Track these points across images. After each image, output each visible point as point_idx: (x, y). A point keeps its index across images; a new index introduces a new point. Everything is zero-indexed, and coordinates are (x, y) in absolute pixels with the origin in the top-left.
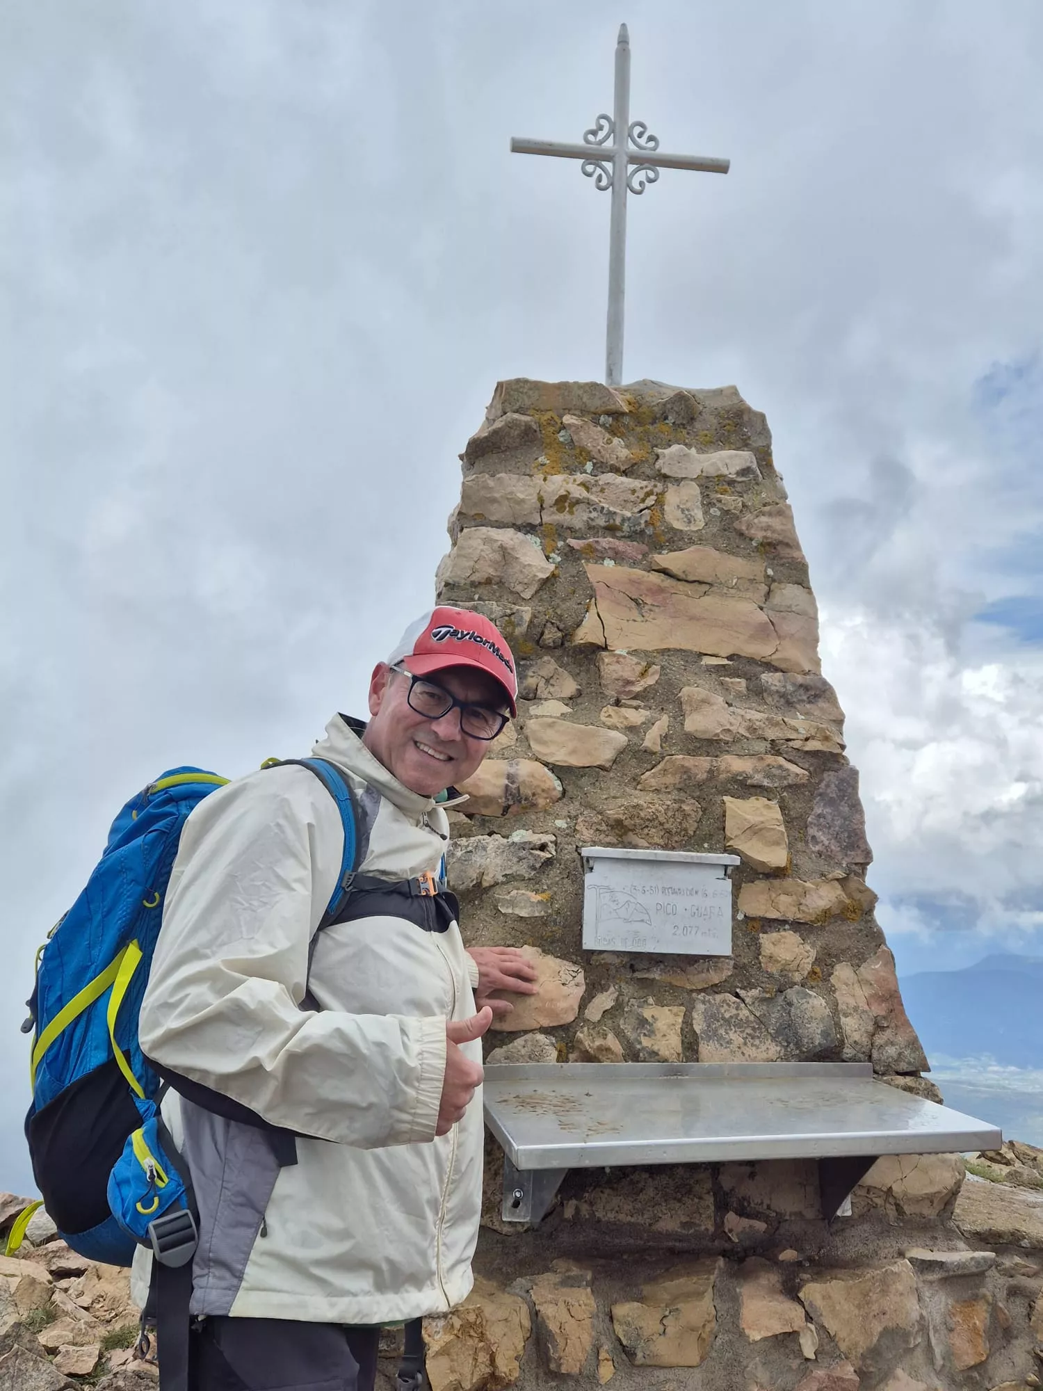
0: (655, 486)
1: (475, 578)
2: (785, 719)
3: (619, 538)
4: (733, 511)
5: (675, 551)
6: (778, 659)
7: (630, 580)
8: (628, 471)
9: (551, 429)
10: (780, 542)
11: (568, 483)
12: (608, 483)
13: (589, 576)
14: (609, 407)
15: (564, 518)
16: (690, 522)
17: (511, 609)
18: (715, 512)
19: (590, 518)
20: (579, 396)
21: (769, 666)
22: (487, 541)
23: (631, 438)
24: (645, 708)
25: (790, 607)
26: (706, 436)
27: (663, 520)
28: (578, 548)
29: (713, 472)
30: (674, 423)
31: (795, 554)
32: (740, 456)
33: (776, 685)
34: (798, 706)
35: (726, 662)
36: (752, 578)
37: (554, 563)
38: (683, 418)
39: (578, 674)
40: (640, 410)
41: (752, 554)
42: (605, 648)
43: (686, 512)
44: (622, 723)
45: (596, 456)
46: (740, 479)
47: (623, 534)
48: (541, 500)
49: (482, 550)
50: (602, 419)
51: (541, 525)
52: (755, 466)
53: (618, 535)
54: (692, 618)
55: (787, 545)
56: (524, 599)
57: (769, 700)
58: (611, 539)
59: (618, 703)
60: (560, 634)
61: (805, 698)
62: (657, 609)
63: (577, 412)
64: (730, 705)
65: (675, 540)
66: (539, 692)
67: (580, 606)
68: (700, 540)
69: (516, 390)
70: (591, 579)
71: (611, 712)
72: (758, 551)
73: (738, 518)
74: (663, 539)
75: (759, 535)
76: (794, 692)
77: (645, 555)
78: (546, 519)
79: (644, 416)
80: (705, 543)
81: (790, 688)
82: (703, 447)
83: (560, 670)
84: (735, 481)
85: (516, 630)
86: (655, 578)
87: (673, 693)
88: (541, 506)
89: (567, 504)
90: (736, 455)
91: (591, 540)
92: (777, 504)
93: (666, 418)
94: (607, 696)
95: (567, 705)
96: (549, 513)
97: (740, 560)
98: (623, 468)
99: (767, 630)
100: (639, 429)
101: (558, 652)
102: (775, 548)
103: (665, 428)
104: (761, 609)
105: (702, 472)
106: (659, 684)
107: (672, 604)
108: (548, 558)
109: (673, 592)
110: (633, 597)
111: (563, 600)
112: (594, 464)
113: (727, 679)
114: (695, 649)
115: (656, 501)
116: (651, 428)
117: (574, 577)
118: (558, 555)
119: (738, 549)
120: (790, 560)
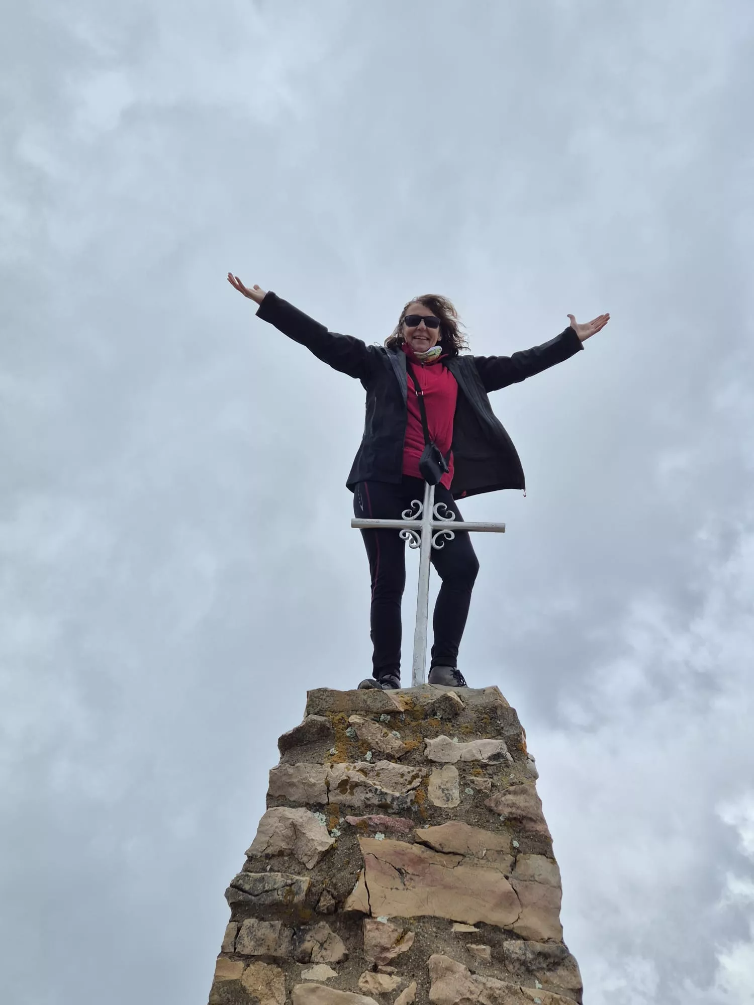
0: (420, 770)
1: (270, 851)
2: (522, 988)
3: (389, 815)
4: (484, 791)
5: (435, 825)
6: (520, 927)
7: (395, 851)
8: (402, 758)
9: (341, 726)
10: (524, 817)
11: (349, 770)
12: (383, 769)
13: (362, 848)
14: (387, 708)
15: (346, 798)
16: (448, 800)
17: (292, 879)
18: (469, 791)
19: (366, 798)
20: (364, 700)
21: (512, 934)
22: (283, 819)
23: (407, 731)
24: (398, 974)
25: (533, 876)
26: (467, 728)
27: (426, 799)
28: (354, 824)
29: (469, 758)
30: (441, 718)
31: (539, 827)
32: (492, 744)
33: (516, 953)
34: (538, 974)
35: (473, 929)
36: (499, 849)
37: (334, 837)
38: (448, 714)
39: (348, 938)
40: (415, 709)
41: (500, 828)
42: (369, 915)
43: (446, 792)
44: (377, 989)
45: (374, 747)
46: (491, 763)
47: (393, 811)
48: (328, 784)
49: (276, 827)
50: (382, 717)
51: (328, 804)
52: (505, 751)
53: (389, 812)
54: (447, 887)
55: (531, 819)
56: (308, 869)
57: (510, 967)
58: (383, 816)
59: (375, 969)
60: (333, 902)
61: (544, 966)
62: (416, 878)
63: (362, 713)
64: (473, 973)
65: (434, 816)
66: (312, 956)
67: (352, 876)
68: (456, 816)
69: (318, 697)
70: (363, 852)
71: (369, 978)
72: (505, 825)
73: (488, 796)
74: (426, 814)
75: (506, 811)
76: (533, 960)
77: (411, 828)
78: (332, 799)
79: (417, 713)
80: (459, 818)
81: (530, 956)
82: (463, 736)
83: (333, 934)
84: (488, 765)
85: (295, 898)
86: (417, 849)
87: (423, 960)
88: (328, 789)
89: (348, 787)
90: (489, 743)
91: (365, 817)
92: (522, 783)
93: (435, 714)
94: (366, 962)
95: (334, 969)
96: (334, 794)
97: (489, 833)
98: (397, 756)
99: (511, 899)
100: (414, 724)
101: (332, 918)
102: (521, 822)
103: (434, 723)
104: (507, 878)
105: (461, 758)
106: (412, 950)
107: (430, 874)
108: (330, 832)
109: (431, 862)
110: (397, 867)
111: (339, 870)
112: (373, 754)
113: (474, 946)
114: (447, 917)
115: (421, 782)
116: (423, 722)
117: (349, 849)
118: (339, 830)
119: (488, 824)
120: (534, 833)
